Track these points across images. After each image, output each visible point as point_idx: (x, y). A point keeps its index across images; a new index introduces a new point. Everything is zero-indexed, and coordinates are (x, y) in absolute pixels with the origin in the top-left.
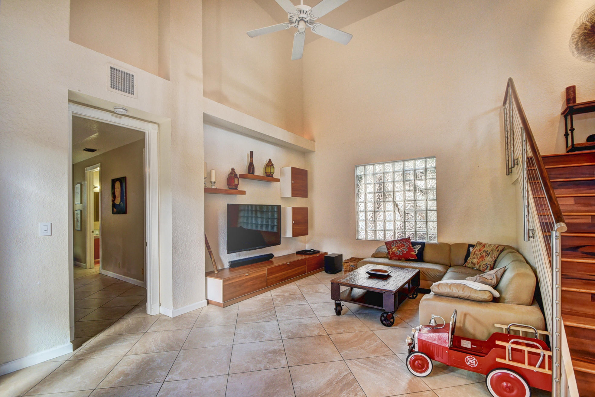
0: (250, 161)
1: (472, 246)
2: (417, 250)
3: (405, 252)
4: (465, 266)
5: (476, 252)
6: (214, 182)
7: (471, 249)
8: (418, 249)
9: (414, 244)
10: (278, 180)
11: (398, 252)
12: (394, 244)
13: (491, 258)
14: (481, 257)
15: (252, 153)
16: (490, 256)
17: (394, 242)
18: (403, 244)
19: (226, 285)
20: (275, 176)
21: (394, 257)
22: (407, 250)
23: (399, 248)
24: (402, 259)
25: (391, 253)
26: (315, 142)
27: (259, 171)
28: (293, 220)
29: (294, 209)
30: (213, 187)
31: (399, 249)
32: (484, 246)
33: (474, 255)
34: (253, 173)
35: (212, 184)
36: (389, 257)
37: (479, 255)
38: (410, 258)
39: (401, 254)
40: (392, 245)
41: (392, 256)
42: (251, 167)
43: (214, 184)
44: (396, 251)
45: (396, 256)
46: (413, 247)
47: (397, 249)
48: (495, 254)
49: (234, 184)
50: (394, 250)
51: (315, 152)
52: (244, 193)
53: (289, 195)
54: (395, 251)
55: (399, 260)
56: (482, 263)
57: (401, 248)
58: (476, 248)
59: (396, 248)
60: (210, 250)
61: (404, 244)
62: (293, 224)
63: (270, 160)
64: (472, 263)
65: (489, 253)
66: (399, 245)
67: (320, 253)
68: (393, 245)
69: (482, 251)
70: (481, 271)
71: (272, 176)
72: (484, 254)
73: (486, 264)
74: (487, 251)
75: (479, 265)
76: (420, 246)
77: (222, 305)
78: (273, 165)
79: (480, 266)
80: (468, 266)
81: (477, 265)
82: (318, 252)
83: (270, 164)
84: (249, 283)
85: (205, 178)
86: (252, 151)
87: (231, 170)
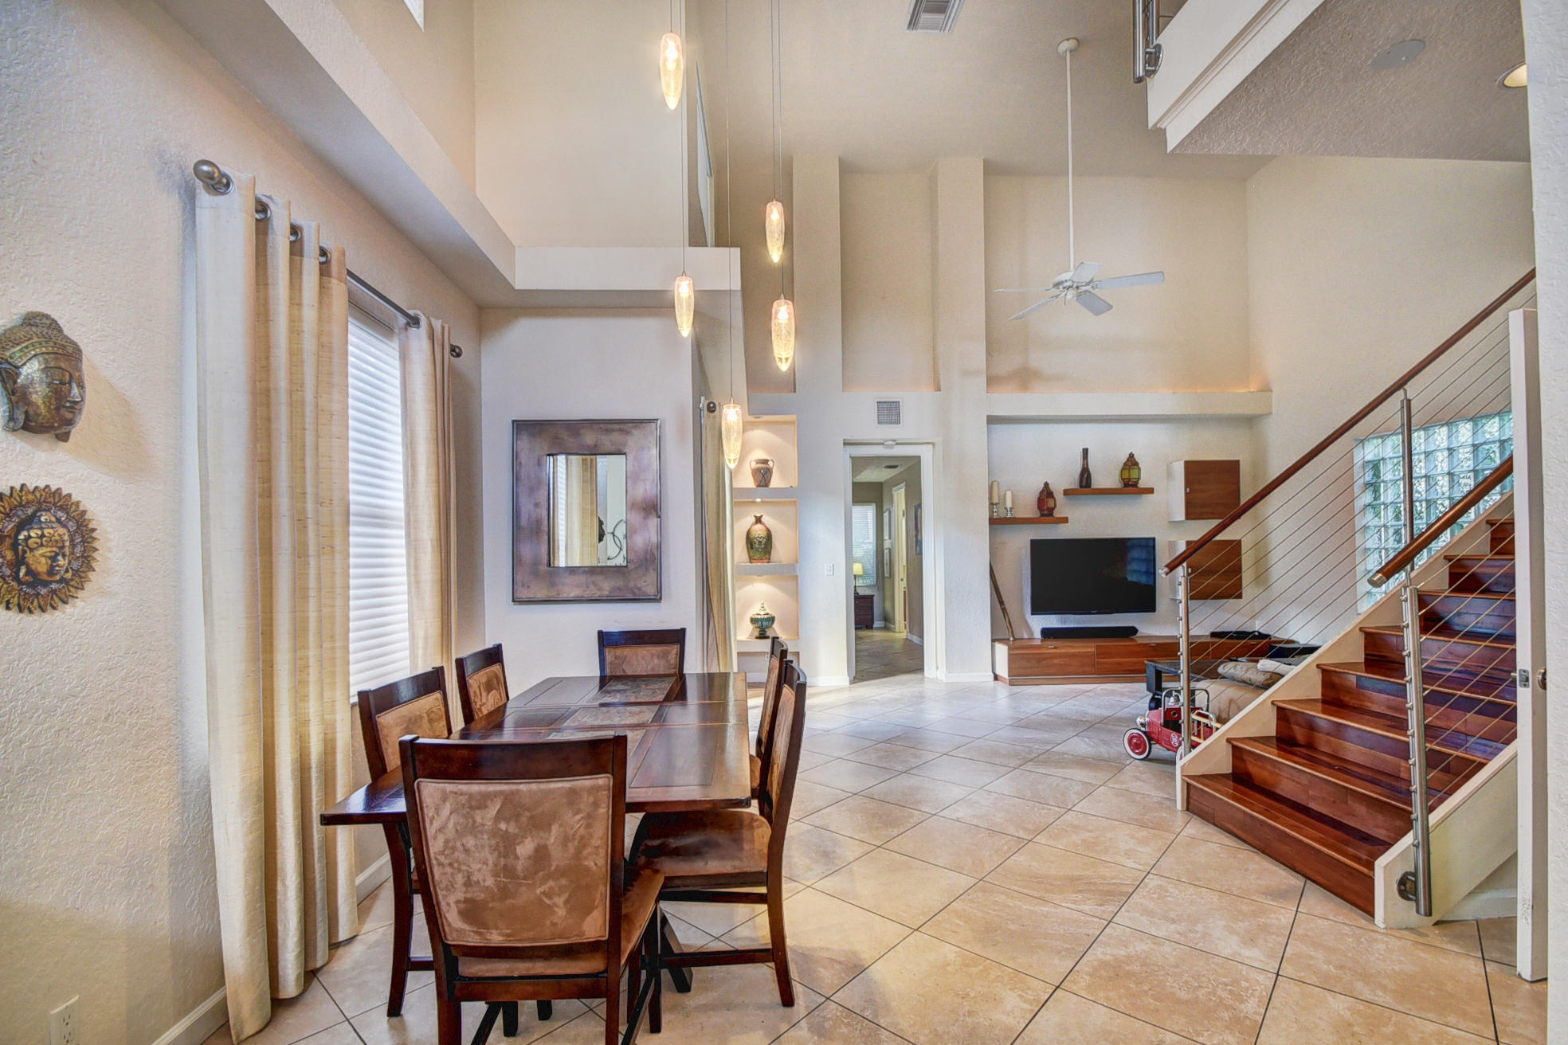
0: (1083, 465)
6: (1011, 508)
10: (1151, 491)
15: (1085, 452)
19: (1012, 654)
20: (1141, 484)
26: (1272, 391)
27: (1106, 477)
30: (1009, 515)
34: (1089, 485)
35: (1004, 510)
42: (1085, 476)
43: (1010, 511)
49: (1046, 508)
51: (1271, 413)
52: (1065, 520)
53: (1180, 514)
60: (1003, 606)
63: (1131, 456)
71: (1135, 485)
77: (1008, 681)
78: (1136, 464)
83: (1131, 463)
84: (1056, 661)
85: (996, 504)
86: (1086, 447)
87: (1043, 486)
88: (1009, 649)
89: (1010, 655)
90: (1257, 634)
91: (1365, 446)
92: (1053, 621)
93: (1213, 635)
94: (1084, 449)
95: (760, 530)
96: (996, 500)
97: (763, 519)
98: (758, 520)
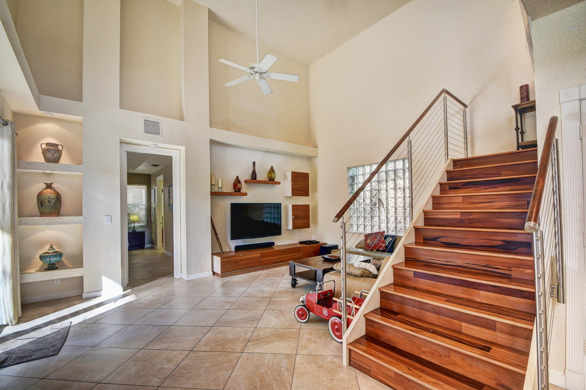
0: (253, 169)
3: (377, 244)
6: (221, 187)
8: (389, 241)
9: (386, 237)
10: (279, 183)
15: (254, 163)
18: (377, 237)
20: (276, 180)
21: (368, 248)
22: (378, 242)
25: (366, 244)
26: (318, 148)
27: (262, 176)
28: (293, 215)
29: (293, 206)
30: (220, 191)
31: (372, 241)
34: (255, 179)
35: (219, 189)
38: (380, 249)
39: (372, 245)
41: (366, 246)
42: (254, 175)
43: (221, 189)
44: (370, 242)
46: (385, 239)
49: (237, 188)
50: (368, 241)
51: (318, 156)
53: (290, 194)
55: (372, 250)
59: (370, 240)
60: (217, 237)
62: (293, 219)
63: (272, 167)
66: (373, 237)
68: (369, 238)
71: (273, 180)
76: (392, 239)
77: (221, 276)
78: (274, 171)
83: (272, 170)
84: (244, 262)
85: (214, 185)
86: (254, 161)
87: (236, 178)
88: (221, 259)
89: (222, 262)
90: (314, 241)
91: (350, 170)
92: (240, 242)
93: (301, 243)
94: (253, 162)
95: (50, 193)
96: (213, 183)
97: (53, 186)
98: (49, 186)
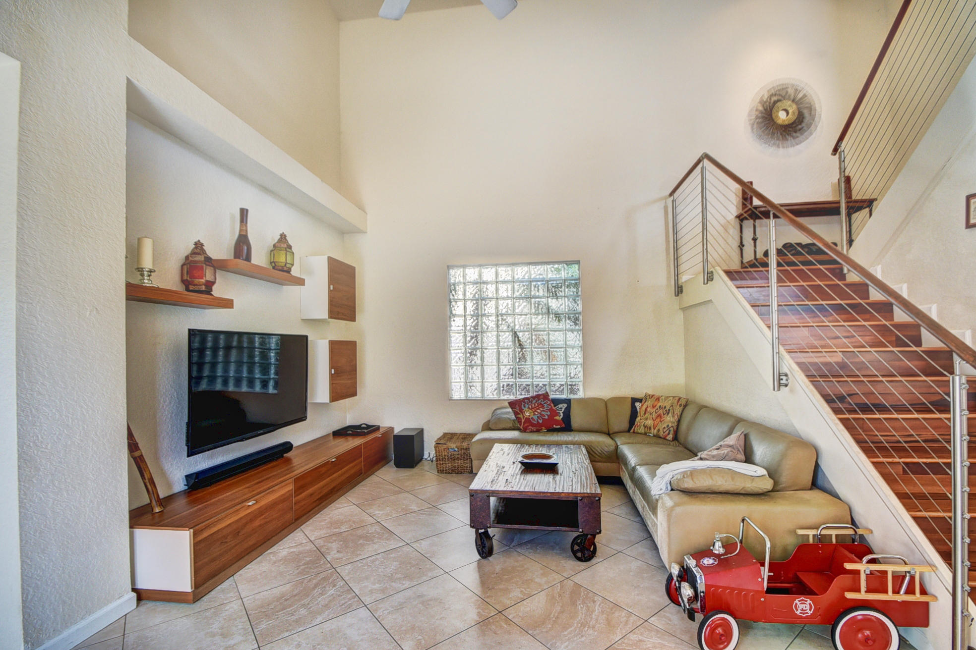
0: (241, 230)
1: (640, 400)
2: (561, 412)
3: (546, 417)
4: (634, 432)
5: (649, 409)
6: (151, 271)
7: (638, 405)
8: (563, 410)
9: (556, 402)
10: (300, 282)
11: (535, 418)
12: (527, 406)
13: (673, 417)
14: (658, 417)
15: (244, 213)
16: (670, 414)
17: (526, 401)
18: (541, 404)
19: (200, 541)
20: (295, 272)
21: (530, 427)
22: (549, 413)
23: (535, 411)
24: (541, 429)
25: (523, 421)
26: (366, 212)
27: (259, 257)
28: (330, 367)
29: (333, 344)
30: (147, 283)
31: (536, 413)
32: (658, 399)
33: (645, 413)
34: (248, 258)
35: (142, 275)
36: (521, 427)
37: (654, 413)
38: (554, 426)
39: (541, 421)
40: (523, 406)
41: (526, 425)
42: (242, 247)
43: (149, 276)
44: (532, 416)
45: (533, 425)
46: (555, 406)
47: (532, 414)
48: (678, 410)
49: (203, 281)
50: (527, 414)
51: (366, 233)
52: (228, 304)
53: (323, 312)
54: (530, 417)
55: (538, 431)
56: (662, 426)
57: (539, 411)
58: (646, 403)
59: (530, 411)
61: (543, 403)
62: (332, 377)
63: (283, 237)
64: (645, 427)
65: (669, 410)
66: (535, 405)
67: (381, 430)
68: (525, 407)
69: (657, 407)
70: (661, 438)
71: (288, 272)
72: (661, 412)
73: (668, 426)
74: (665, 407)
75: (657, 429)
76: (565, 405)
77: (191, 597)
78: (290, 247)
79: (659, 430)
80: (639, 431)
81: (654, 429)
82: (377, 428)
83: (284, 242)
86: (244, 207)
87: (195, 245)
89: (194, 547)
94: (242, 209)
